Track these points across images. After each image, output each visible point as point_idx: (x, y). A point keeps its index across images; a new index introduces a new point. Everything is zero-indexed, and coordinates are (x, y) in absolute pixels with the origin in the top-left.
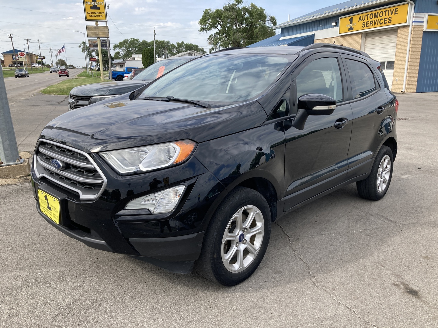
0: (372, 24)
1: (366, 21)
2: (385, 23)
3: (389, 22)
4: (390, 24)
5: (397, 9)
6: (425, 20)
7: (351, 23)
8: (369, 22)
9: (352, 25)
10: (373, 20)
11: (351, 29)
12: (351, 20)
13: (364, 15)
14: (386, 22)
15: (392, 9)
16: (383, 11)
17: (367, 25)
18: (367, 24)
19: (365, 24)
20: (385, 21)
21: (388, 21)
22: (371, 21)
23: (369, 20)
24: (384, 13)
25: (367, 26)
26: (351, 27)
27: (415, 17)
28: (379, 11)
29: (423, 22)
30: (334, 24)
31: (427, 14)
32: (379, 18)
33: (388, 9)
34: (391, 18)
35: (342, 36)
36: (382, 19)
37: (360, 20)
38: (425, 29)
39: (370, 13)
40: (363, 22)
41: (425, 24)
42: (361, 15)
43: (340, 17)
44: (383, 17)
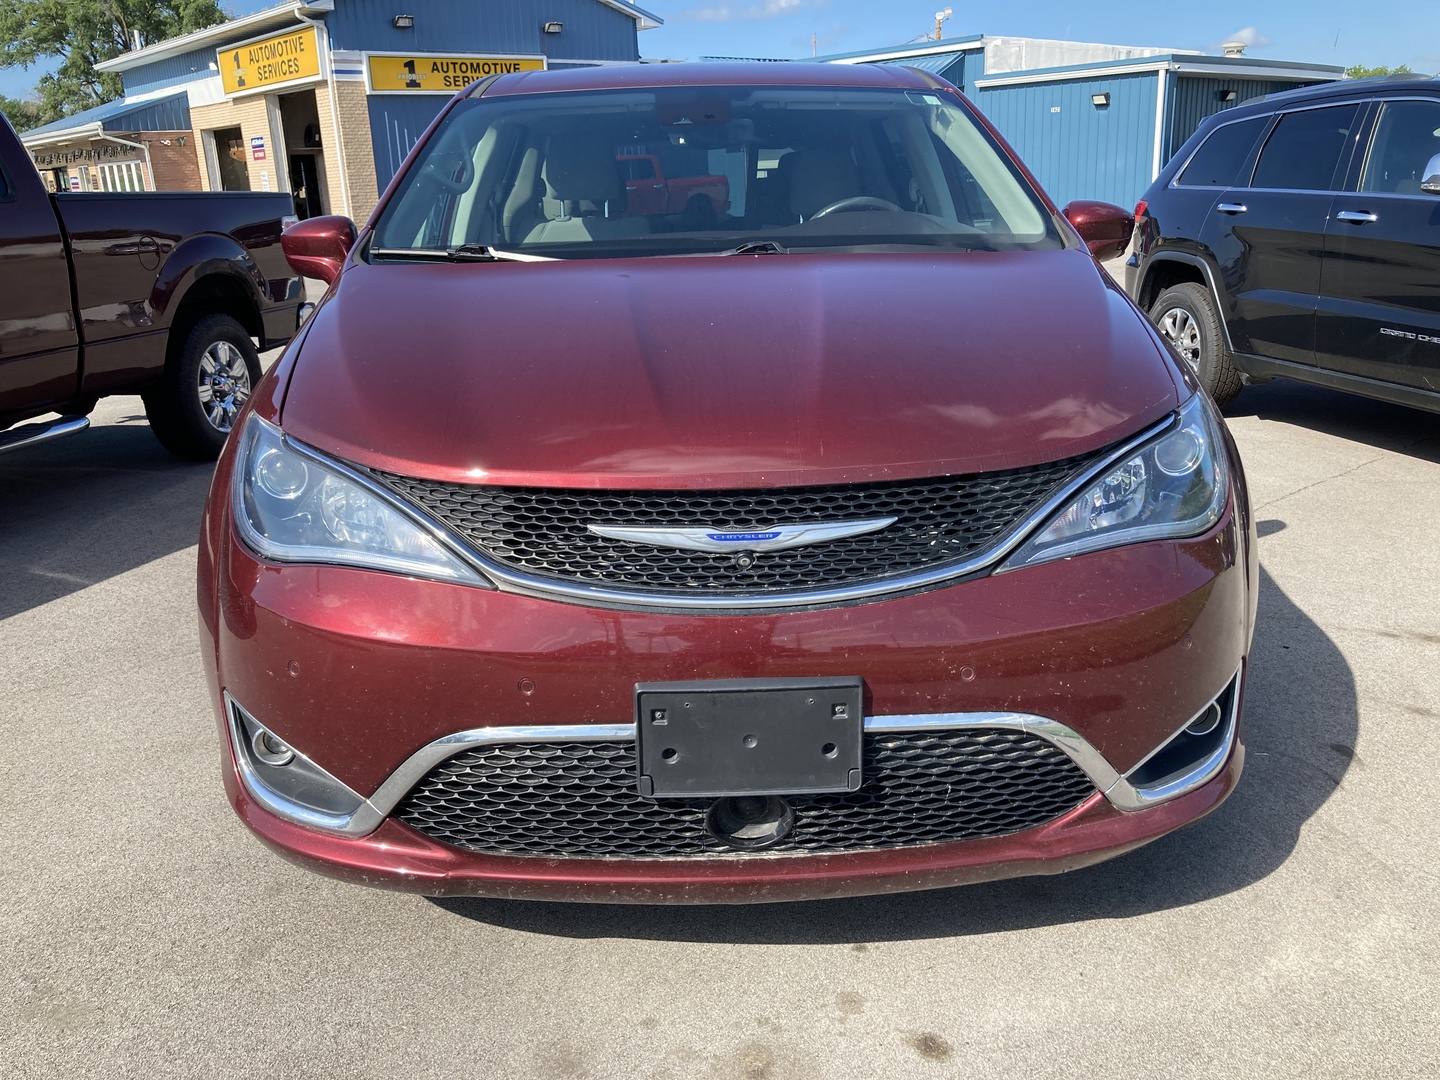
0: (270, 72)
1: (261, 64)
2: (291, 72)
3: (297, 72)
4: (298, 75)
5: (300, 38)
6: (364, 68)
7: (239, 67)
8: (264, 67)
9: (240, 72)
10: (271, 61)
11: (241, 82)
12: (236, 58)
13: (255, 47)
14: (291, 69)
15: (294, 38)
16: (282, 40)
17: (267, 75)
18: (265, 72)
19: (262, 72)
20: (290, 66)
21: (294, 67)
22: (270, 65)
23: (266, 63)
24: (284, 45)
25: (266, 78)
26: (240, 78)
27: (335, 61)
28: (276, 41)
29: (360, 72)
30: (212, 66)
31: (364, 55)
32: (279, 59)
33: (288, 39)
34: (295, 59)
35: (236, 100)
36: (283, 62)
37: (252, 60)
38: (368, 93)
39: (263, 46)
40: (257, 65)
41: (365, 77)
42: (252, 48)
43: (218, 50)
44: (285, 58)
